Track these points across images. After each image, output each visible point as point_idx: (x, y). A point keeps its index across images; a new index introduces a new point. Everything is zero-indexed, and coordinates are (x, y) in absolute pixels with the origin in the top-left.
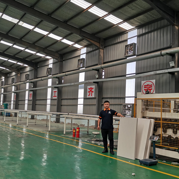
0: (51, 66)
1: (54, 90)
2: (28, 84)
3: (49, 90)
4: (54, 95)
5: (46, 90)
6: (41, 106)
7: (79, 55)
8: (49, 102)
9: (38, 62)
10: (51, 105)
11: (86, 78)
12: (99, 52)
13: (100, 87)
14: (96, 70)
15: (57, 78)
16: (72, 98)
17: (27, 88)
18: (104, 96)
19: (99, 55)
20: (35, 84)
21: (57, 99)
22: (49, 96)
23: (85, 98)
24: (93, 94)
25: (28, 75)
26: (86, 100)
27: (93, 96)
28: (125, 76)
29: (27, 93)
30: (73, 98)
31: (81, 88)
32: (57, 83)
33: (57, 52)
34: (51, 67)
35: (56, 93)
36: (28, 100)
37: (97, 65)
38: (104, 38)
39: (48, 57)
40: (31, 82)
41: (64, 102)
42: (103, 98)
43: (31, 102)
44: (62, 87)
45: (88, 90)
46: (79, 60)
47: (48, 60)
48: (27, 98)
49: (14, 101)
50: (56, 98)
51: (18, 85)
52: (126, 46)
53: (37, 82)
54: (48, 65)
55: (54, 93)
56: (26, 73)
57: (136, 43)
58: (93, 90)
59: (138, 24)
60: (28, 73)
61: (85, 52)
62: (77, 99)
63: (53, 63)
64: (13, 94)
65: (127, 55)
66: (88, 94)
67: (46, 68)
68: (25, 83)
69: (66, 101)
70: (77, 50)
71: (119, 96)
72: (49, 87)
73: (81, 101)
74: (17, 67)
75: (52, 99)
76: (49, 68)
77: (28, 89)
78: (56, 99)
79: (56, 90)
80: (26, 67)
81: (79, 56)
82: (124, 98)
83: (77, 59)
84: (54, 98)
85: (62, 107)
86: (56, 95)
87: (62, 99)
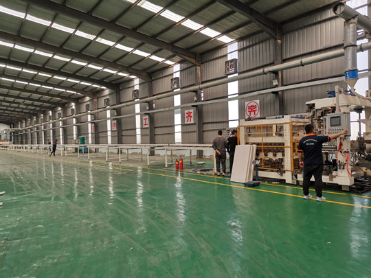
0: (137, 87)
1: (144, 117)
2: (108, 112)
4: (144, 123)
5: (134, 117)
8: (138, 131)
9: (120, 83)
10: (142, 135)
11: (183, 101)
12: (196, 69)
13: (200, 111)
14: (194, 91)
15: (146, 102)
17: (109, 116)
18: (205, 121)
19: (196, 74)
23: (183, 125)
24: (192, 119)
25: (108, 99)
26: (184, 127)
27: (192, 122)
28: (227, 97)
29: (109, 122)
30: (169, 125)
31: (178, 113)
32: (148, 108)
33: (144, 70)
35: (147, 121)
36: (112, 131)
37: (194, 85)
38: (201, 52)
39: (133, 77)
42: (203, 124)
43: (116, 134)
44: (154, 113)
45: (186, 115)
46: (172, 80)
47: (132, 80)
48: (109, 129)
49: (91, 133)
50: (148, 126)
51: (96, 113)
52: (226, 62)
53: (120, 108)
54: (133, 86)
56: (105, 98)
57: (237, 58)
59: (238, 36)
60: (108, 97)
61: (179, 69)
62: (173, 126)
63: (140, 84)
65: (228, 73)
66: (186, 119)
67: (131, 91)
69: (160, 129)
70: (168, 67)
71: (222, 120)
74: (91, 90)
75: (142, 128)
76: (135, 91)
78: (148, 128)
79: (147, 117)
81: (172, 74)
83: (169, 78)
84: (144, 126)
85: (156, 137)
86: (147, 123)
87: (155, 128)
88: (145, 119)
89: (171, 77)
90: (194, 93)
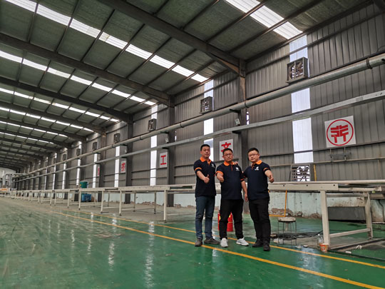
1: (162, 154)
2: (118, 149)
3: (154, 154)
4: (161, 162)
5: (149, 153)
6: (140, 182)
7: (202, 92)
8: (153, 173)
9: (134, 114)
10: (158, 178)
11: (216, 127)
13: (244, 140)
14: (236, 111)
15: (166, 132)
17: (118, 154)
19: (240, 87)
20: (130, 147)
21: (168, 168)
22: (153, 165)
25: (118, 135)
29: (117, 162)
32: (167, 141)
33: (165, 92)
34: (156, 118)
35: (166, 158)
36: (120, 174)
38: (245, 58)
39: (149, 103)
40: (124, 145)
41: (180, 172)
43: (124, 177)
44: (175, 146)
45: (222, 148)
46: (202, 101)
47: (149, 107)
48: (117, 171)
49: (97, 177)
50: (166, 166)
51: (103, 151)
52: (288, 65)
53: (132, 143)
54: (150, 116)
55: (161, 159)
56: (115, 133)
60: (118, 132)
61: (212, 87)
63: (158, 112)
64: (95, 166)
65: (291, 80)
67: (146, 121)
68: (115, 147)
69: (182, 169)
70: (198, 85)
72: (154, 149)
74: (100, 124)
75: (158, 169)
76: (152, 120)
78: (166, 168)
80: (114, 123)
81: (203, 94)
82: (291, 155)
83: (198, 100)
84: (161, 166)
85: (177, 179)
86: (166, 161)
87: (176, 167)
88: (163, 157)
89: (201, 98)
90: (236, 114)
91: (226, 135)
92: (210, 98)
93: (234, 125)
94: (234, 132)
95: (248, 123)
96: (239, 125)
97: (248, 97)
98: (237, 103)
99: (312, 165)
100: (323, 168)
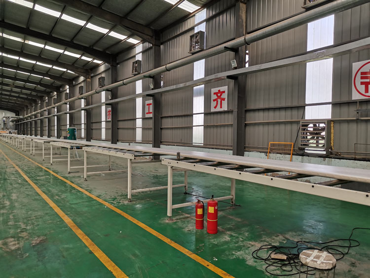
0: (139, 57)
3: (139, 101)
4: (147, 111)
6: (126, 131)
7: (192, 26)
8: (139, 123)
10: (144, 129)
13: (241, 87)
14: (232, 49)
16: (181, 114)
20: (114, 93)
21: (153, 118)
22: (139, 114)
23: (207, 114)
24: (225, 104)
25: (103, 78)
26: (209, 117)
27: (225, 108)
30: (183, 114)
31: (199, 94)
32: (152, 87)
33: (148, 26)
34: (140, 59)
35: (151, 107)
39: (132, 41)
40: (108, 90)
41: (167, 123)
42: (247, 111)
43: (110, 125)
44: (161, 93)
46: (192, 37)
49: (84, 124)
50: (151, 115)
55: (147, 107)
58: (225, 96)
61: (205, 18)
62: (191, 115)
64: (83, 112)
65: (309, 4)
66: (213, 104)
67: (131, 62)
69: (169, 120)
70: (187, 17)
73: (198, 120)
75: (144, 119)
76: (137, 62)
77: (104, 101)
79: (151, 101)
82: (303, 107)
83: (188, 36)
84: (147, 116)
85: (164, 131)
86: (151, 110)
87: (162, 118)
88: (149, 105)
89: (191, 34)
90: (232, 54)
91: (219, 81)
92: (201, 33)
93: (230, 68)
94: (229, 77)
95: (247, 65)
96: (235, 68)
97: (249, 30)
98: (234, 39)
99: (329, 122)
100: (345, 126)
